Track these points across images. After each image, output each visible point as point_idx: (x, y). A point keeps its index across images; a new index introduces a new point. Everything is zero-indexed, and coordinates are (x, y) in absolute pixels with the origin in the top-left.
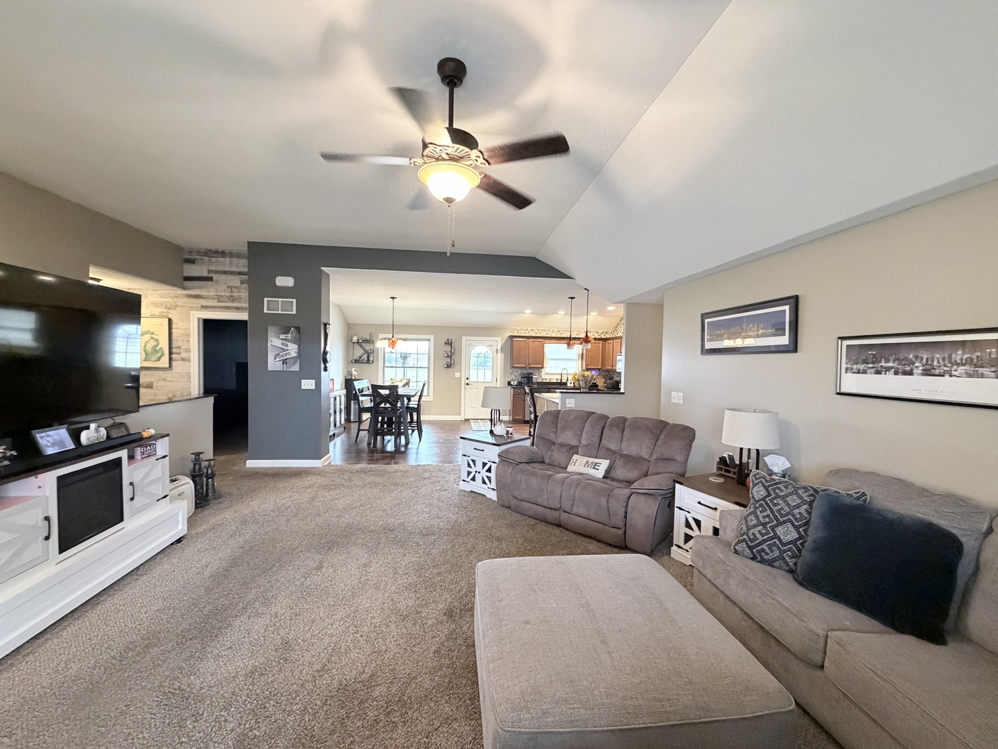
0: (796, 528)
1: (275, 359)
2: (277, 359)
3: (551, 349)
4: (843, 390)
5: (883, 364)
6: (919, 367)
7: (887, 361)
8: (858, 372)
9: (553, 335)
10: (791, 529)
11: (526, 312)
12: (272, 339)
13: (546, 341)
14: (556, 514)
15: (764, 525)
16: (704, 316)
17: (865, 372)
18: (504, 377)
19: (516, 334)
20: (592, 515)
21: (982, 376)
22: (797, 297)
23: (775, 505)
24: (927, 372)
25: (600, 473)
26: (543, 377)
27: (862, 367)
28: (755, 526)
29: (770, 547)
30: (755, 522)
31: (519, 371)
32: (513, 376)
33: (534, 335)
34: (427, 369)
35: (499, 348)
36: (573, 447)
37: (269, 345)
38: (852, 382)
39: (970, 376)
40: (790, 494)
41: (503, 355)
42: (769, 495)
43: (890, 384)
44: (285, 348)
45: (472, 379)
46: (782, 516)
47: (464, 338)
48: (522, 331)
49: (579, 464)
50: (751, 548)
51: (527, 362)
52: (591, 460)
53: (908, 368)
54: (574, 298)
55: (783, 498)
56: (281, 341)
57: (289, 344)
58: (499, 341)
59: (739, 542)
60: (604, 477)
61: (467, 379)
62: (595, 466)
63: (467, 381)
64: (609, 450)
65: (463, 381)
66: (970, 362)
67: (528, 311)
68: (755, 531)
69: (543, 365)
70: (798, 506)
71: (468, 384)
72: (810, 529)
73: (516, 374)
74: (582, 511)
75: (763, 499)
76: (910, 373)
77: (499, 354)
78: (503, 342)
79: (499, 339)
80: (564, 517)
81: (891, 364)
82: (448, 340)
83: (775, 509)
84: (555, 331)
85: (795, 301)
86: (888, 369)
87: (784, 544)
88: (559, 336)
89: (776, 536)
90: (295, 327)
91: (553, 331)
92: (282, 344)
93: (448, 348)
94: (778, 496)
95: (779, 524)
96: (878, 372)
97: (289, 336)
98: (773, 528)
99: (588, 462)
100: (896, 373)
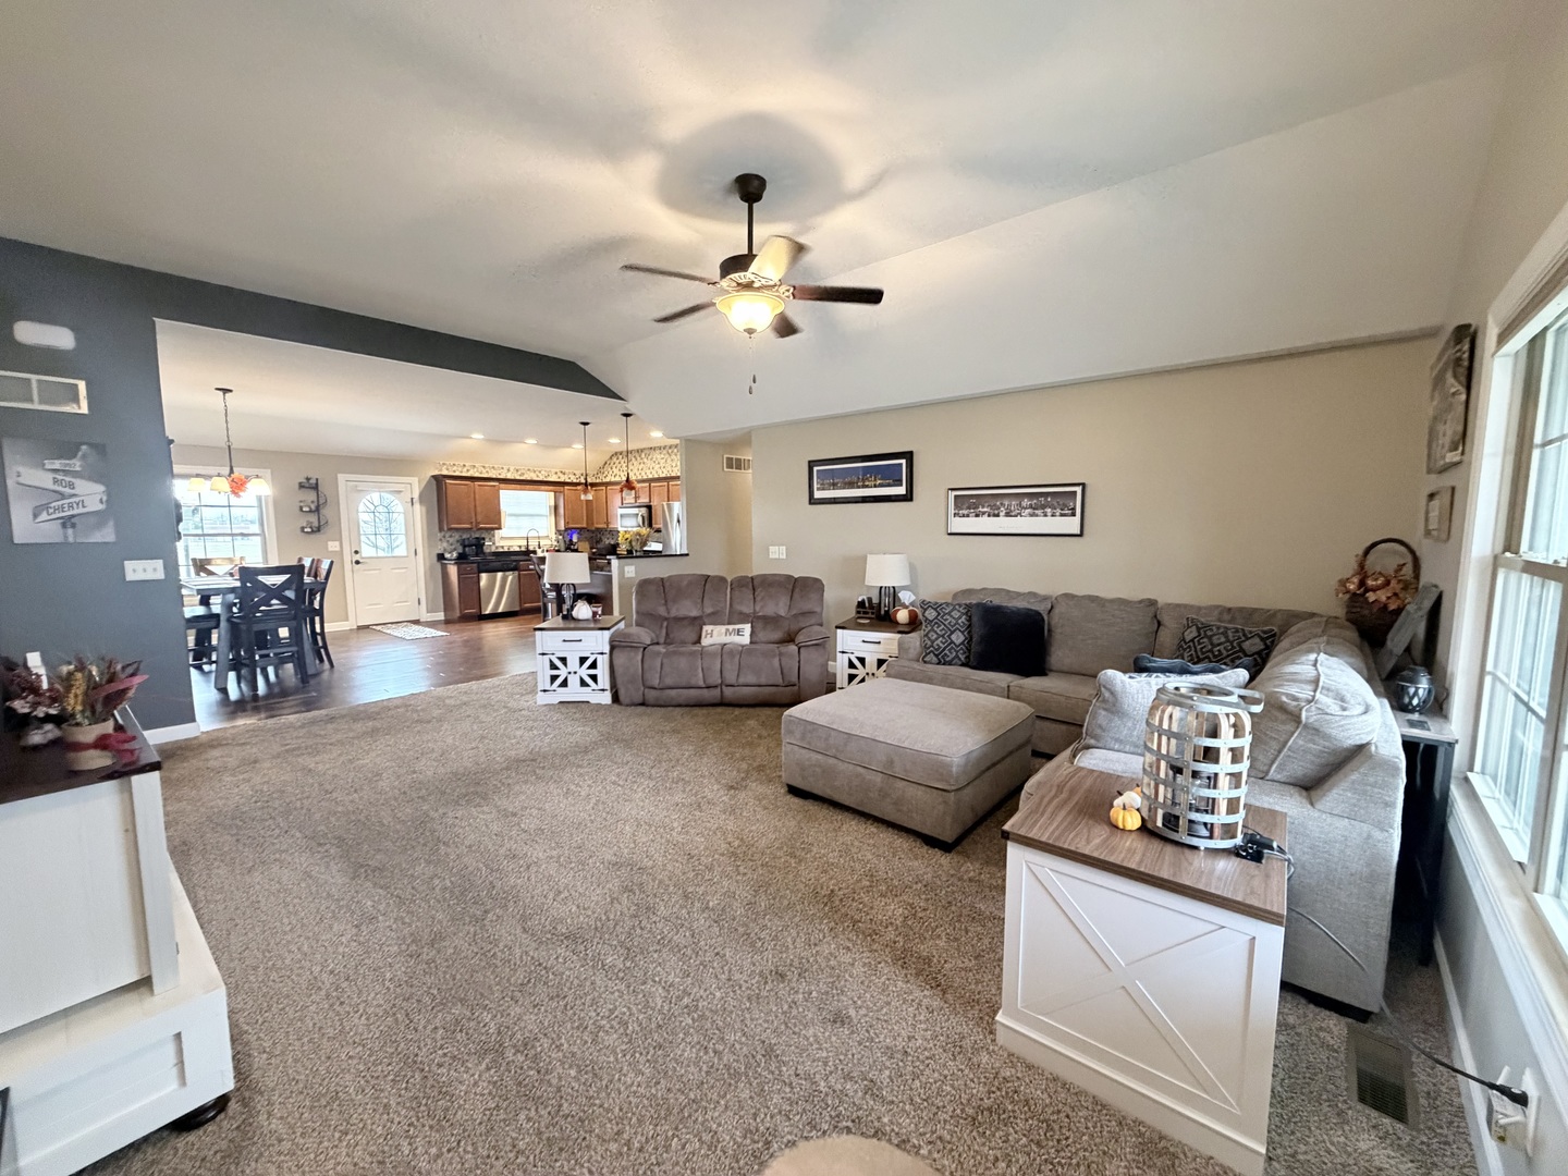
0: (962, 632)
1: (35, 516)
2: (44, 516)
3: (509, 499)
4: (954, 531)
5: (980, 509)
6: (1003, 512)
7: (983, 507)
8: (964, 516)
9: (509, 476)
10: (960, 634)
11: (473, 436)
12: (21, 469)
13: (502, 486)
14: (717, 692)
15: (943, 636)
16: (811, 464)
17: (968, 516)
18: (430, 546)
19: (445, 472)
20: (763, 681)
21: (1037, 516)
22: (911, 453)
23: (946, 620)
24: (1008, 515)
25: (745, 639)
26: (497, 544)
27: (966, 512)
28: (937, 639)
29: (949, 650)
30: (935, 636)
31: (457, 536)
32: (445, 544)
33: (477, 475)
34: (259, 538)
35: (416, 495)
36: (695, 618)
37: (10, 483)
38: (960, 524)
39: (1031, 515)
40: (952, 611)
41: (424, 509)
42: (939, 614)
43: (985, 524)
44: (67, 491)
45: (367, 551)
46: (952, 626)
47: (341, 477)
48: (455, 468)
49: (716, 635)
50: (937, 656)
51: (474, 520)
52: (731, 627)
53: (996, 512)
54: (587, 424)
55: (949, 614)
56: (51, 476)
57: (78, 482)
58: (415, 485)
59: (927, 654)
60: (751, 643)
61: (356, 552)
62: (739, 632)
63: (357, 557)
64: (741, 613)
65: (348, 557)
66: (1031, 507)
67: (478, 436)
68: (938, 642)
69: (500, 524)
70: (960, 618)
71: (357, 562)
72: (974, 629)
73: (451, 540)
74: (751, 679)
75: (936, 618)
76: (998, 515)
77: (417, 506)
78: (423, 485)
79: (414, 480)
80: (728, 692)
81: (985, 510)
82: (308, 479)
83: (946, 623)
84: (512, 470)
85: (909, 456)
86: (984, 513)
87: (957, 646)
88: (518, 478)
89: (952, 642)
90: (90, 445)
91: (509, 470)
92: (55, 481)
93: (311, 496)
94: (945, 614)
95: (952, 633)
96: (977, 516)
97: (76, 465)
98: (949, 636)
99: (727, 630)
100: (989, 516)
